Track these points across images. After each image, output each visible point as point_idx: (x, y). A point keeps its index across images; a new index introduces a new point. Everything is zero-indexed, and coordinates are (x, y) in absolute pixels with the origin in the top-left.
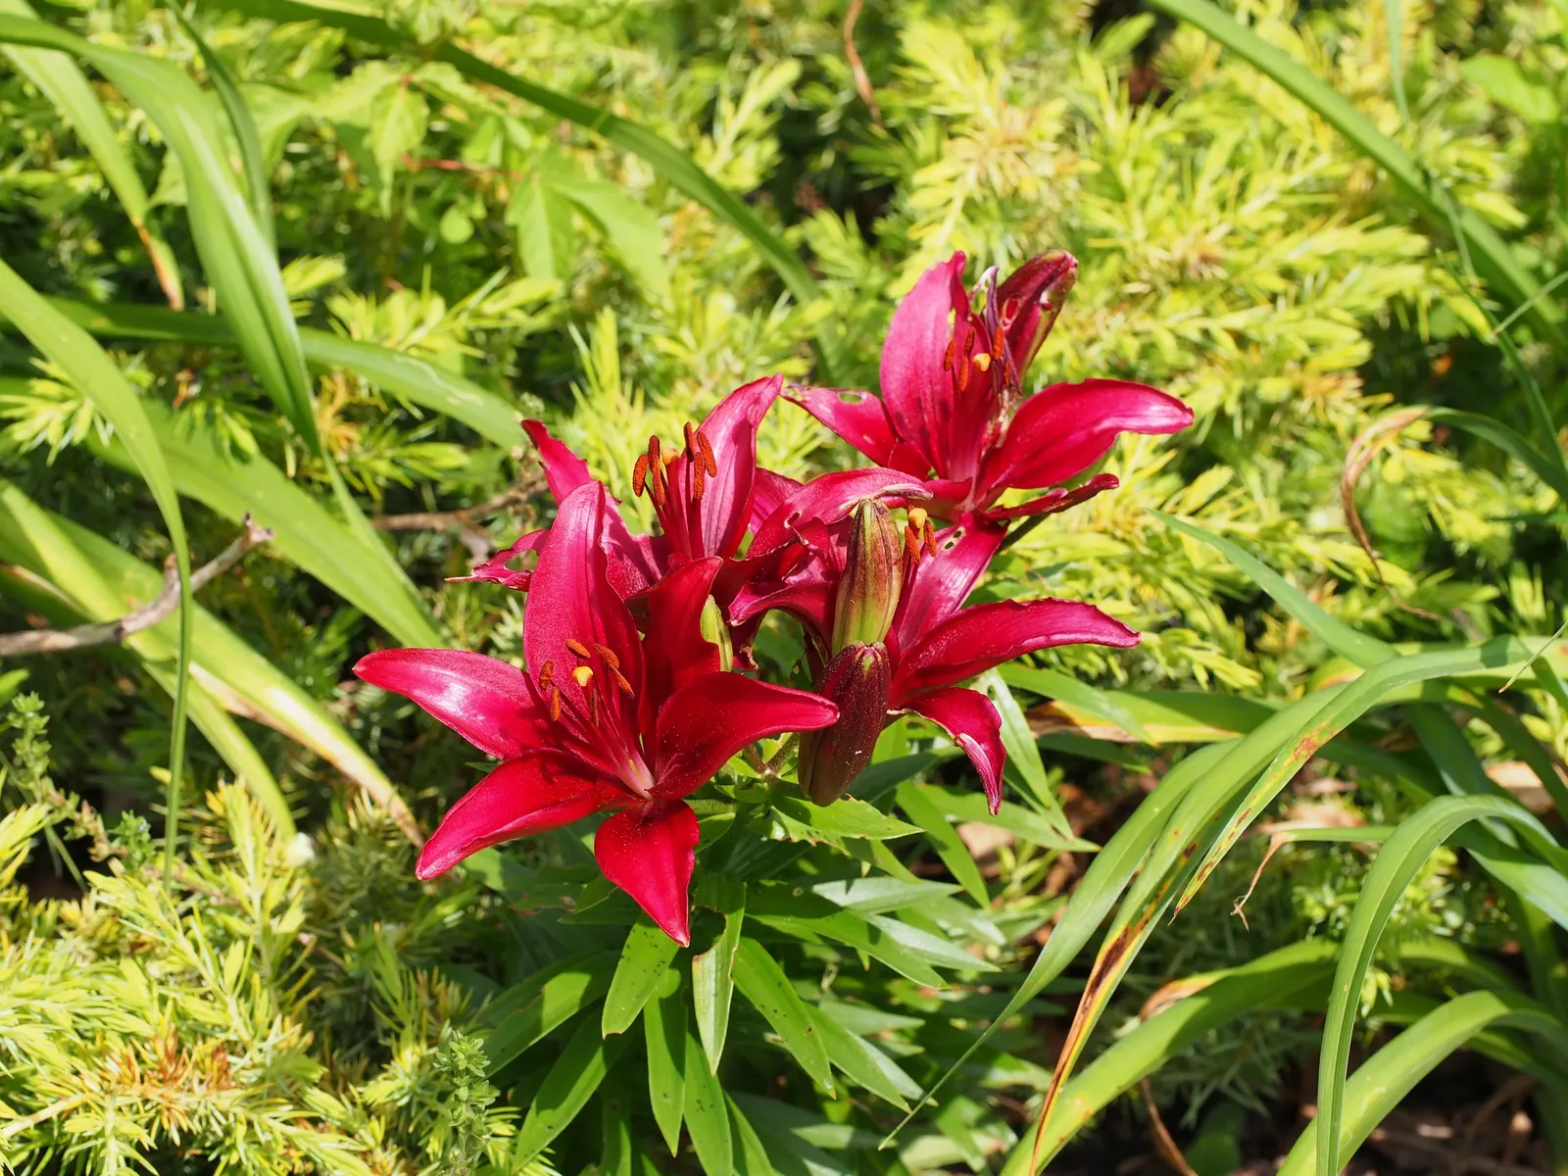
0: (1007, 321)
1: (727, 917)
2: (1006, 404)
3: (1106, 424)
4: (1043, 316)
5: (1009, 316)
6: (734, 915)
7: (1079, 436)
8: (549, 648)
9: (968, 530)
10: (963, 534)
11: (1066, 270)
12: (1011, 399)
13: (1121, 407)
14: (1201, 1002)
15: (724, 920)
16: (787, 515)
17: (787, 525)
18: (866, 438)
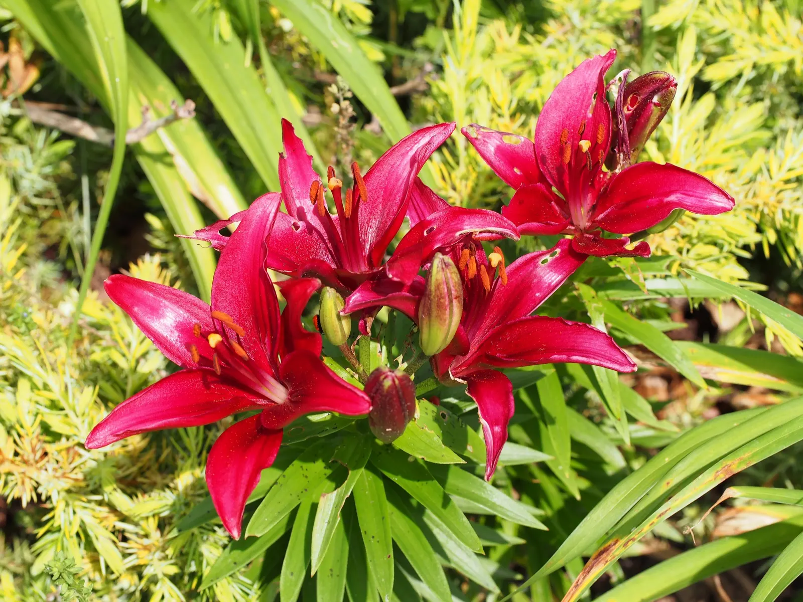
0: (630, 108)
1: (350, 472)
2: (621, 162)
3: (673, 198)
4: (656, 111)
5: (632, 106)
6: (355, 471)
7: (654, 201)
8: (230, 298)
9: (562, 251)
10: (557, 255)
11: (668, 87)
12: (624, 160)
13: (687, 187)
14: (741, 542)
15: (348, 474)
16: (427, 227)
17: (425, 234)
18: (516, 170)
